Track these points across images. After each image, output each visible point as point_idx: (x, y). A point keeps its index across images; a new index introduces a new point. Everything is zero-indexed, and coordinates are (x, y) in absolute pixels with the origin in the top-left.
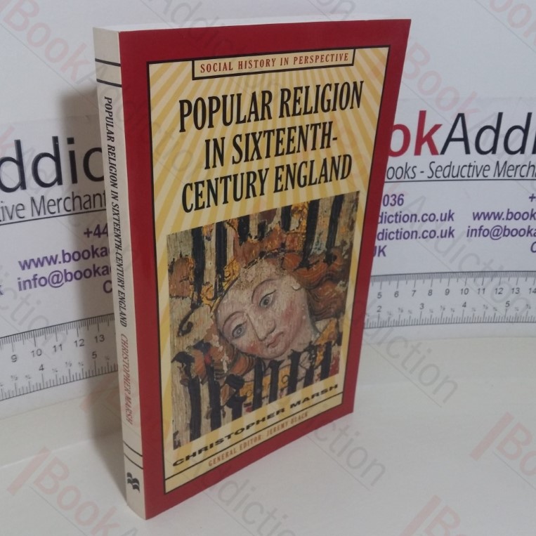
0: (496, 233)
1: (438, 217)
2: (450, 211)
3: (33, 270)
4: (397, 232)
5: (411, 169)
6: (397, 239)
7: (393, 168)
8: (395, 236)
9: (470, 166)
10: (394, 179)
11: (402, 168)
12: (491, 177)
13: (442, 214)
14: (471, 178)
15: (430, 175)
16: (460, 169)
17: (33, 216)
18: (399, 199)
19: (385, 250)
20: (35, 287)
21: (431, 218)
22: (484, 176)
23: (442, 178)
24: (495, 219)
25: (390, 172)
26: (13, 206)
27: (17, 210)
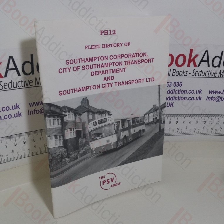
0: (218, 99)
1: (195, 92)
2: (200, 90)
3: (34, 107)
4: (179, 97)
5: (185, 72)
6: (178, 100)
7: (178, 71)
9: (209, 72)
10: (179, 76)
11: (182, 72)
12: (217, 76)
13: (197, 91)
14: (209, 77)
15: (193, 75)
16: (205, 73)
17: (36, 85)
18: (180, 84)
19: (173, 104)
20: (35, 114)
21: (192, 92)
22: (215, 76)
23: (198, 76)
24: (218, 93)
25: (177, 73)
26: (28, 81)
27: (30, 83)
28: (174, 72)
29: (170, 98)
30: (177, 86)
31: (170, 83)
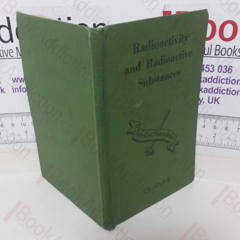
3: (19, 83)
4: (227, 90)
5: (238, 50)
6: (227, 94)
7: (225, 49)
8: (226, 92)
10: (226, 56)
11: (232, 49)
17: (17, 56)
18: (229, 69)
19: (218, 100)
20: (21, 92)
25: (224, 51)
26: (8, 50)
27: (10, 52)
28: (218, 50)
29: (212, 89)
30: (223, 72)
31: (212, 67)
